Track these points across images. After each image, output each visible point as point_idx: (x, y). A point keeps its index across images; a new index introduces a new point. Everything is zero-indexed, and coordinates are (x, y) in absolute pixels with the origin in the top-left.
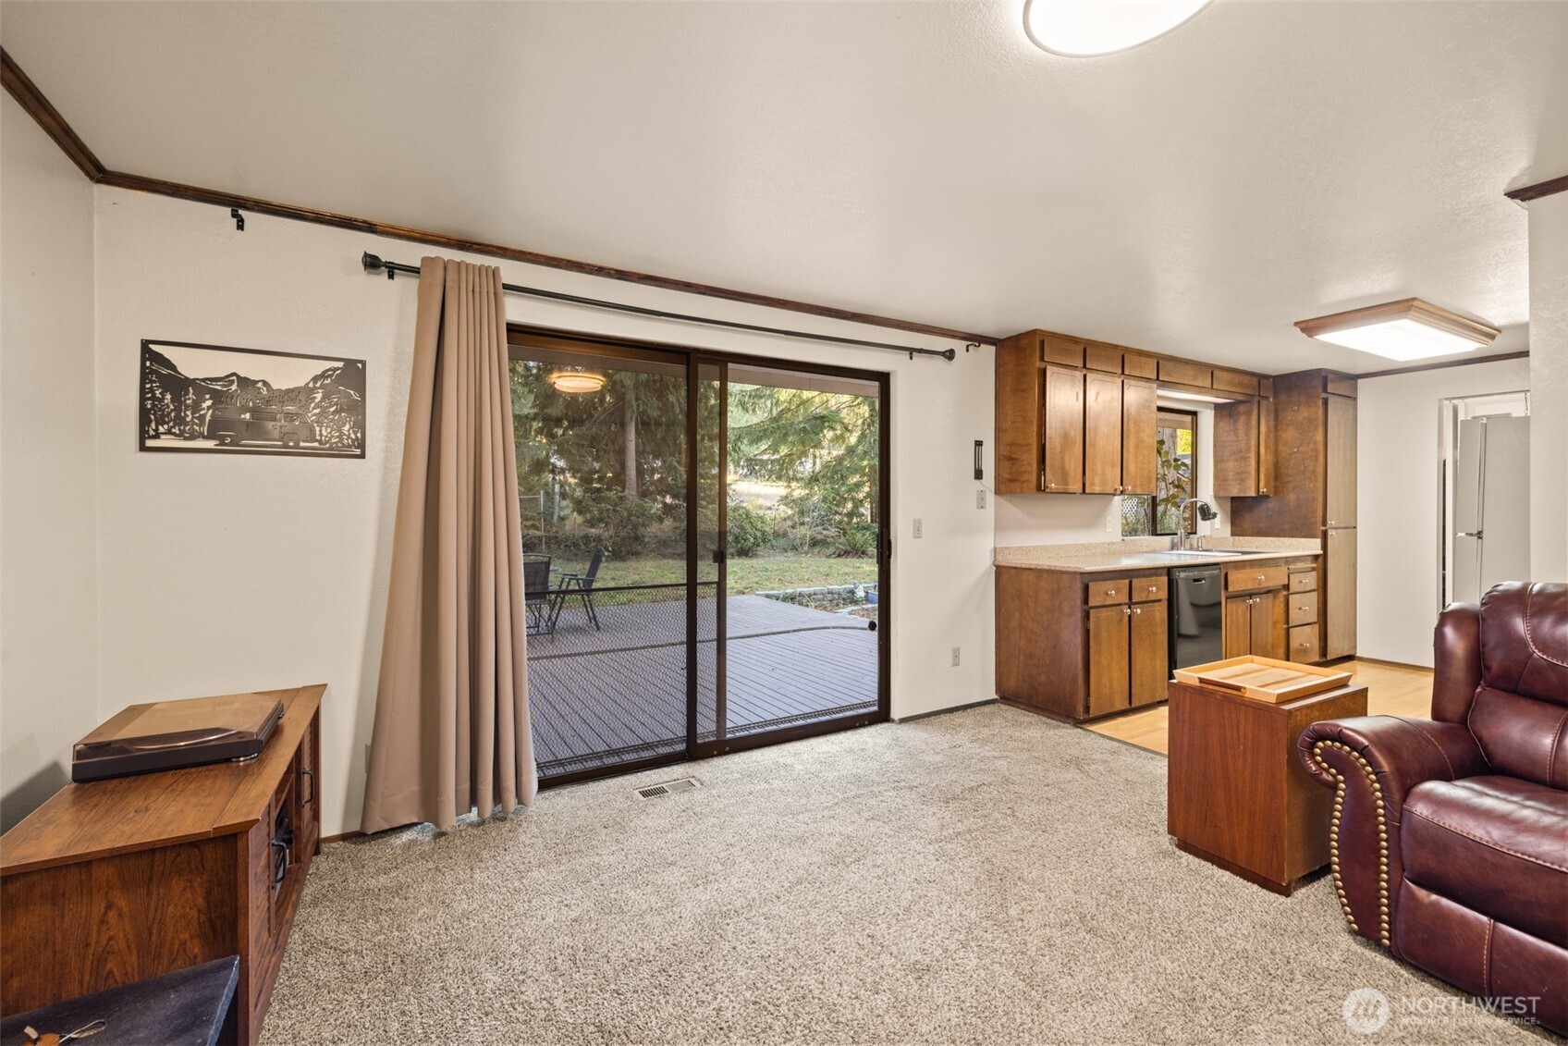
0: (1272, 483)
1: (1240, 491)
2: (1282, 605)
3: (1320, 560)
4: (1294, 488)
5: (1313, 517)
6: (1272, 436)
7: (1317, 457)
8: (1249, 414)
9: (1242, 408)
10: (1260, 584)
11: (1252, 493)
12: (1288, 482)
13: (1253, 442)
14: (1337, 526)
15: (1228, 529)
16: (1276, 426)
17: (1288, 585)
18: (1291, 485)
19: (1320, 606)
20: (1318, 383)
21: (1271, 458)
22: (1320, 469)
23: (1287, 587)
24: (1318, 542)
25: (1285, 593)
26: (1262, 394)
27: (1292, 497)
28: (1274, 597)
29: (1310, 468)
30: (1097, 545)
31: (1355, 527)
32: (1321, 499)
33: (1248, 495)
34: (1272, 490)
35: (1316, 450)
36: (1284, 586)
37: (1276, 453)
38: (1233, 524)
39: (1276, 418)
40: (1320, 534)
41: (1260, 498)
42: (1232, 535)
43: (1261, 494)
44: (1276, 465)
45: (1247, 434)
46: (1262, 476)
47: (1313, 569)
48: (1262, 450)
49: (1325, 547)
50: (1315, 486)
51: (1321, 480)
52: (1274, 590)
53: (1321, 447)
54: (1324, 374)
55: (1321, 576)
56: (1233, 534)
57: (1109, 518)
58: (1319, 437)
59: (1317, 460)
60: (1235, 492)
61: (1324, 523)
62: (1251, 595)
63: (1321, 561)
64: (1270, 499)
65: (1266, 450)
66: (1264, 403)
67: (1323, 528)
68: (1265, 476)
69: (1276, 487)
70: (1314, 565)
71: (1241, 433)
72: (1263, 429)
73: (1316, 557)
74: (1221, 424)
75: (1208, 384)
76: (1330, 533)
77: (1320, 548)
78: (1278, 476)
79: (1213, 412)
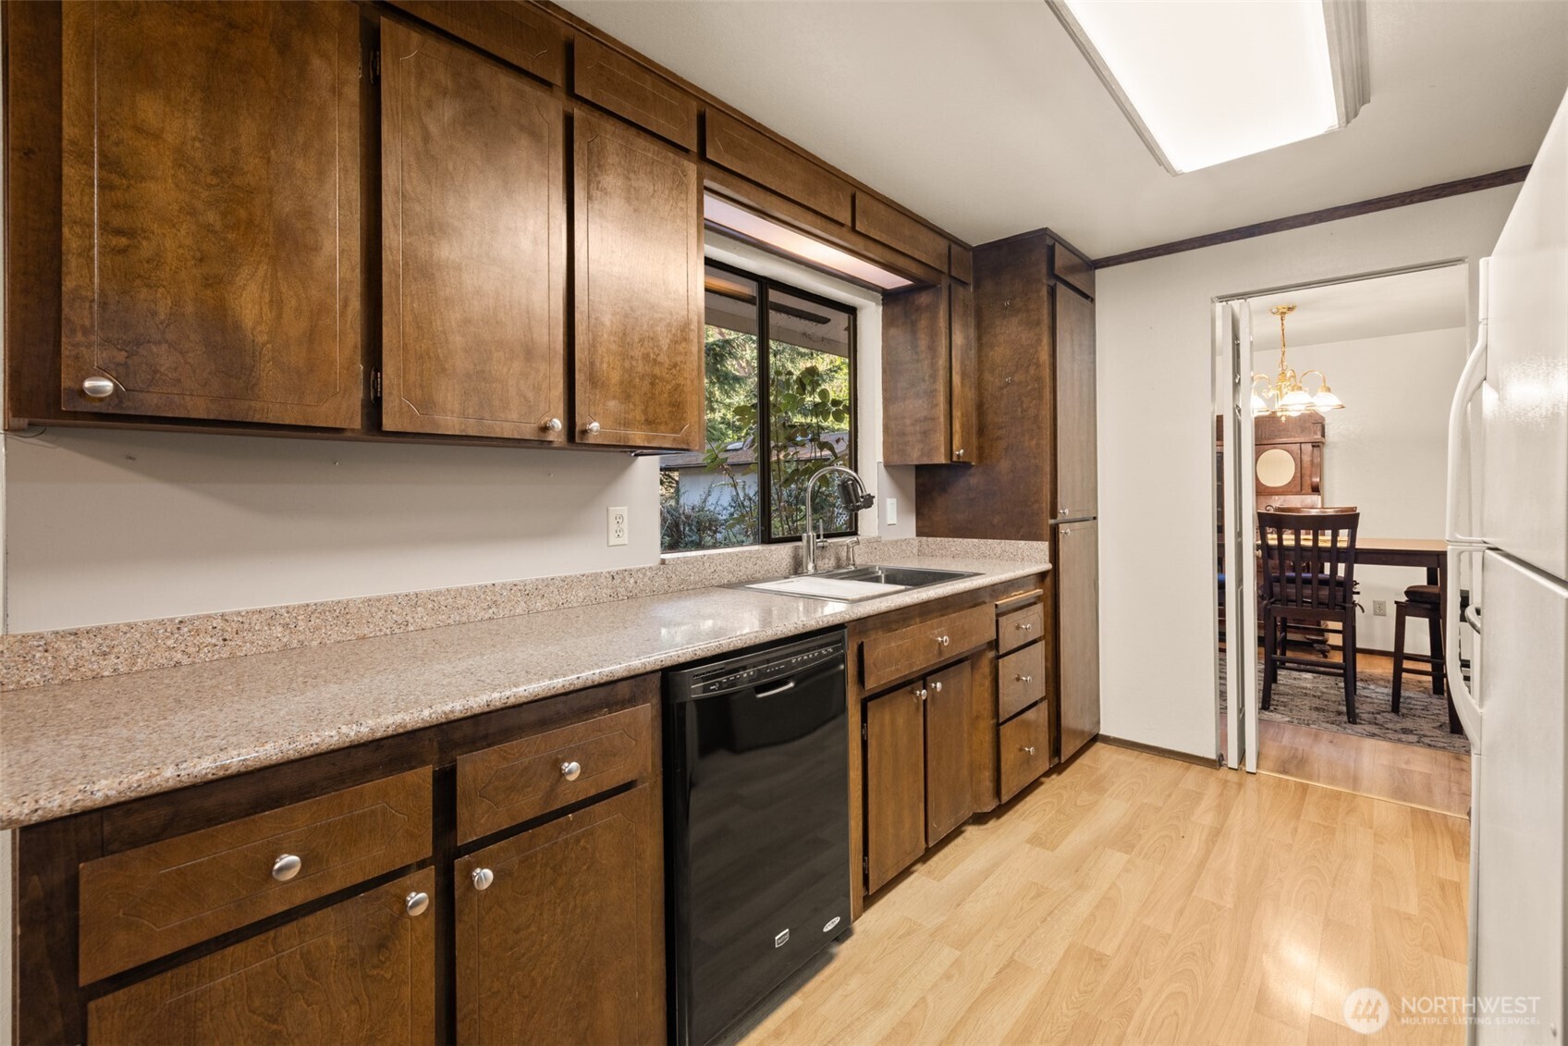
0: (974, 439)
1: (923, 454)
2: (987, 683)
3: (1048, 580)
4: (1006, 449)
5: (1037, 501)
6: (973, 353)
7: (1040, 391)
8: (932, 309)
9: (924, 299)
10: (940, 652)
11: (941, 459)
12: (999, 438)
13: (942, 362)
14: (1071, 518)
15: (910, 525)
16: (979, 339)
17: (997, 640)
18: (1002, 444)
19: (1049, 665)
20: (1040, 255)
21: (971, 394)
22: (1046, 412)
23: (994, 644)
24: (1044, 547)
25: (991, 654)
26: (953, 274)
27: (1004, 465)
28: (972, 667)
29: (1032, 412)
30: (568, 583)
31: (1095, 518)
32: (1048, 468)
33: (936, 462)
34: (975, 452)
35: (1039, 379)
36: (990, 644)
37: (980, 386)
38: (919, 515)
39: (979, 326)
40: (1047, 532)
41: (956, 468)
42: (918, 535)
43: (955, 459)
44: (980, 408)
45: (932, 349)
46: (957, 426)
47: (1038, 599)
48: (956, 379)
49: (1054, 556)
50: (1038, 444)
51: (1047, 433)
52: (973, 654)
53: (1047, 373)
54: (1049, 242)
55: (1050, 610)
56: (920, 533)
57: (615, 510)
58: (1044, 356)
59: (1041, 398)
60: (916, 457)
61: (1054, 514)
62: (924, 678)
63: (1050, 580)
64: (972, 470)
65: (963, 379)
66: (961, 292)
67: (1052, 522)
68: (962, 426)
69: (980, 448)
70: (1039, 591)
71: (923, 343)
72: (958, 339)
73: (1042, 576)
74: (893, 331)
75: (845, 217)
76: (1063, 529)
77: (1047, 558)
78: (982, 429)
79: (880, 308)
